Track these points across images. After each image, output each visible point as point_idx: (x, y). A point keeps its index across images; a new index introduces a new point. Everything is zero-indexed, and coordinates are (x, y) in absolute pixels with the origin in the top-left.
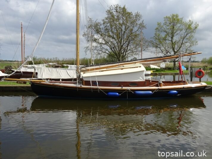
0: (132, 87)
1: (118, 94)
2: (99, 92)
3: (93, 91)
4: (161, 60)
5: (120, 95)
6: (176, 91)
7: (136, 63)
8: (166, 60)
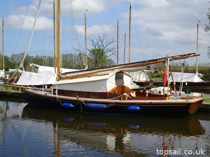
0: (93, 98)
1: (72, 105)
2: (57, 102)
3: (54, 100)
4: (144, 65)
5: (74, 106)
6: (139, 107)
7: (114, 70)
8: (150, 65)
